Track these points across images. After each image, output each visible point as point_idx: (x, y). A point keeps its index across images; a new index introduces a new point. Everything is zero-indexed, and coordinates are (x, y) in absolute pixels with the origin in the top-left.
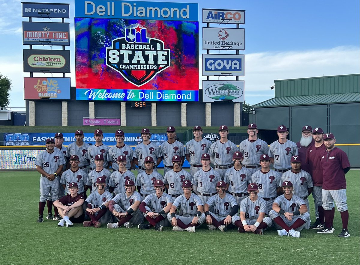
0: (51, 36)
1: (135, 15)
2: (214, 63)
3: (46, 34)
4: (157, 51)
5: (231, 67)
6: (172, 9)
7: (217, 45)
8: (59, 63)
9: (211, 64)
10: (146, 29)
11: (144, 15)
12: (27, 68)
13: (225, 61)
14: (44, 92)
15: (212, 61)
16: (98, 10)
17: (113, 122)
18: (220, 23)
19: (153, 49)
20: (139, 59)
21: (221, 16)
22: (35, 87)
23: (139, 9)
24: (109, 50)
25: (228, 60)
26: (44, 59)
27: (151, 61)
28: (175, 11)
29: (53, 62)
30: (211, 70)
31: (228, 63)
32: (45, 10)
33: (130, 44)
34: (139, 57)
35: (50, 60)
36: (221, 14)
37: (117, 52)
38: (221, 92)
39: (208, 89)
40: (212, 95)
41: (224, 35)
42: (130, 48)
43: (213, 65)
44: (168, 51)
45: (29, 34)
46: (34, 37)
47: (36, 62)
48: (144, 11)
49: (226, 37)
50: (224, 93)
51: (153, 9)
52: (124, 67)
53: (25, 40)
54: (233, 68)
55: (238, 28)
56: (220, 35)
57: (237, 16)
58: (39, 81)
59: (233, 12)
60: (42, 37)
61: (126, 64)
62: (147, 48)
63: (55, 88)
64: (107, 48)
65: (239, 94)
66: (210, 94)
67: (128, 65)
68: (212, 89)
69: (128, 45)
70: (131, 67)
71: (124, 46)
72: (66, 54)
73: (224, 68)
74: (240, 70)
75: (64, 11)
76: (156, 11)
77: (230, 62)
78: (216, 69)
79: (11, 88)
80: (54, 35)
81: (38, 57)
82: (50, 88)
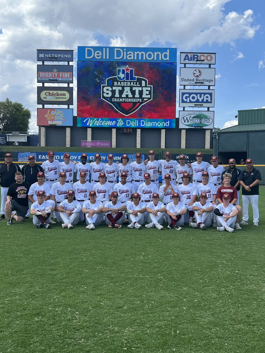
0: (58, 76)
1: (125, 58)
2: (189, 97)
3: (55, 75)
4: (142, 87)
5: (203, 100)
6: (155, 53)
7: (192, 82)
8: (64, 97)
9: (186, 98)
10: (134, 69)
11: (132, 58)
12: (40, 101)
13: (198, 95)
14: (52, 120)
15: (188, 95)
16: (96, 55)
17: (104, 144)
18: (195, 64)
19: (139, 85)
20: (127, 94)
21: (196, 58)
22: (46, 116)
23: (128, 53)
24: (104, 87)
25: (201, 94)
26: (53, 94)
27: (137, 95)
28: (158, 55)
29: (60, 97)
30: (186, 102)
31: (200, 97)
32: (54, 56)
33: (121, 82)
34: (127, 92)
35: (58, 95)
36: (196, 57)
37: (110, 89)
38: (194, 120)
39: (183, 118)
40: (186, 123)
41: (198, 74)
42: (120, 85)
43: (188, 98)
44: (151, 87)
45: (42, 74)
46: (46, 77)
47: (46, 96)
48: (132, 55)
49: (200, 75)
50: (197, 121)
51: (140, 54)
52: (115, 100)
53: (39, 79)
54: (205, 101)
55: (210, 67)
56: (194, 74)
57: (209, 58)
58: (49, 111)
59: (206, 55)
60: (52, 77)
61: (117, 98)
62: (134, 85)
63: (61, 117)
64: (102, 85)
65: (209, 122)
66: (185, 122)
67: (118, 99)
68: (187, 118)
69: (119, 83)
70: (121, 100)
71: (115, 83)
72: (70, 90)
73: (198, 101)
74: (211, 102)
75: (69, 56)
76: (142, 54)
77: (203, 95)
78: (190, 102)
79: (31, 117)
80: (61, 75)
81: (48, 93)
82: (57, 117)
